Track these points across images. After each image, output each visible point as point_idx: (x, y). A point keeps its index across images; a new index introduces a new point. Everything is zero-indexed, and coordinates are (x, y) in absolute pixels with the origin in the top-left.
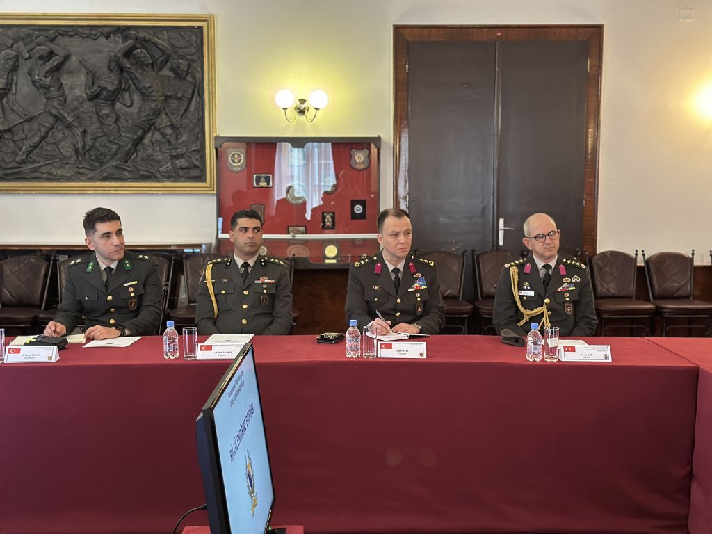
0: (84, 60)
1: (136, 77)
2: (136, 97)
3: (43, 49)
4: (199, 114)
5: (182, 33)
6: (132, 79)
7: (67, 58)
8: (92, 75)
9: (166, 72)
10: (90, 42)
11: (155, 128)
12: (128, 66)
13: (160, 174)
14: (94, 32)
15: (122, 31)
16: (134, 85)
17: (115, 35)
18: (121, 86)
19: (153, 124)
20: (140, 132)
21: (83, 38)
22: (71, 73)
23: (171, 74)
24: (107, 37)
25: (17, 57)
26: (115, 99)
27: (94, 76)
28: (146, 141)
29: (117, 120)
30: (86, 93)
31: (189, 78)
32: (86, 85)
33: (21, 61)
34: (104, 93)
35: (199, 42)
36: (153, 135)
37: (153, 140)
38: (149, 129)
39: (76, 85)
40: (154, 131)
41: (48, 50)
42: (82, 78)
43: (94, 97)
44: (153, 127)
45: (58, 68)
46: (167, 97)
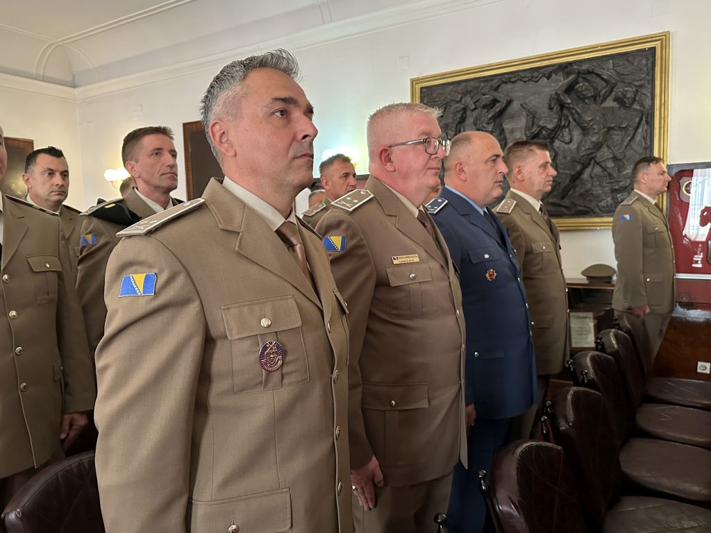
0: (525, 103)
1: (576, 111)
2: (577, 134)
3: (487, 99)
4: (646, 143)
5: (631, 59)
6: (572, 115)
7: (509, 103)
8: (533, 116)
10: (531, 84)
11: (596, 162)
12: (569, 101)
13: (599, 209)
14: (536, 74)
15: (564, 68)
16: (575, 120)
17: (556, 74)
18: (561, 122)
19: (593, 158)
20: (579, 168)
21: (525, 82)
22: (512, 117)
23: (615, 105)
24: (548, 78)
25: (465, 110)
26: (554, 137)
27: (534, 117)
28: (586, 176)
29: (555, 158)
30: (526, 134)
31: (636, 106)
32: (526, 127)
33: (469, 112)
34: (544, 132)
35: (650, 65)
36: (593, 169)
37: (593, 175)
38: (589, 164)
39: (516, 129)
40: (594, 166)
41: (492, 98)
43: (533, 138)
44: (593, 162)
45: (501, 114)
46: (610, 129)
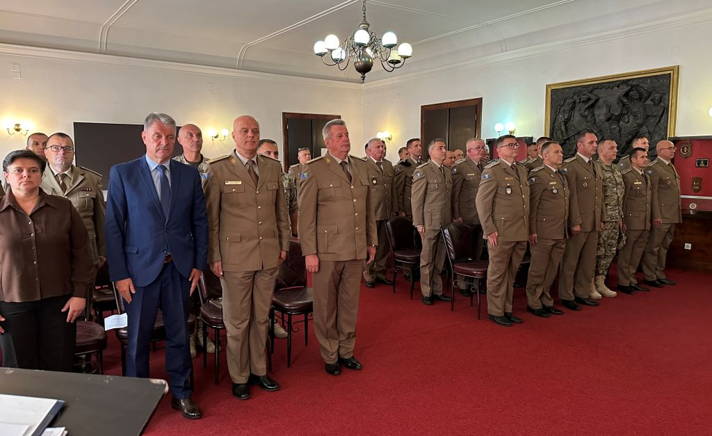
0: (606, 100)
1: (630, 107)
2: (631, 118)
4: (665, 124)
5: (659, 79)
7: (597, 101)
8: (609, 107)
9: (649, 102)
10: (609, 90)
12: (626, 101)
14: (611, 85)
15: (626, 82)
16: (630, 111)
17: (621, 86)
18: (623, 112)
19: (638, 132)
20: (630, 137)
21: (606, 89)
22: (599, 107)
23: (652, 103)
24: (618, 87)
25: (575, 102)
29: (619, 131)
30: (605, 118)
31: (662, 104)
32: (605, 114)
33: (577, 104)
34: (613, 117)
35: (668, 83)
38: (636, 135)
39: (601, 114)
41: (588, 97)
42: (604, 110)
43: (608, 120)
44: (638, 134)
45: (593, 106)
46: (648, 116)
